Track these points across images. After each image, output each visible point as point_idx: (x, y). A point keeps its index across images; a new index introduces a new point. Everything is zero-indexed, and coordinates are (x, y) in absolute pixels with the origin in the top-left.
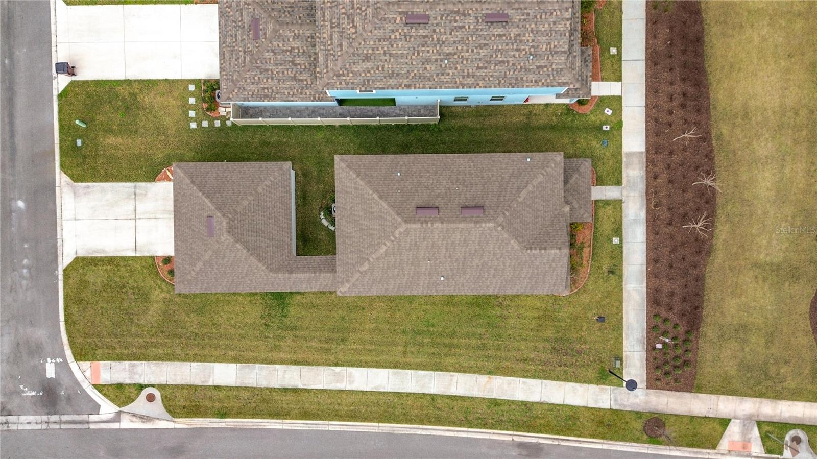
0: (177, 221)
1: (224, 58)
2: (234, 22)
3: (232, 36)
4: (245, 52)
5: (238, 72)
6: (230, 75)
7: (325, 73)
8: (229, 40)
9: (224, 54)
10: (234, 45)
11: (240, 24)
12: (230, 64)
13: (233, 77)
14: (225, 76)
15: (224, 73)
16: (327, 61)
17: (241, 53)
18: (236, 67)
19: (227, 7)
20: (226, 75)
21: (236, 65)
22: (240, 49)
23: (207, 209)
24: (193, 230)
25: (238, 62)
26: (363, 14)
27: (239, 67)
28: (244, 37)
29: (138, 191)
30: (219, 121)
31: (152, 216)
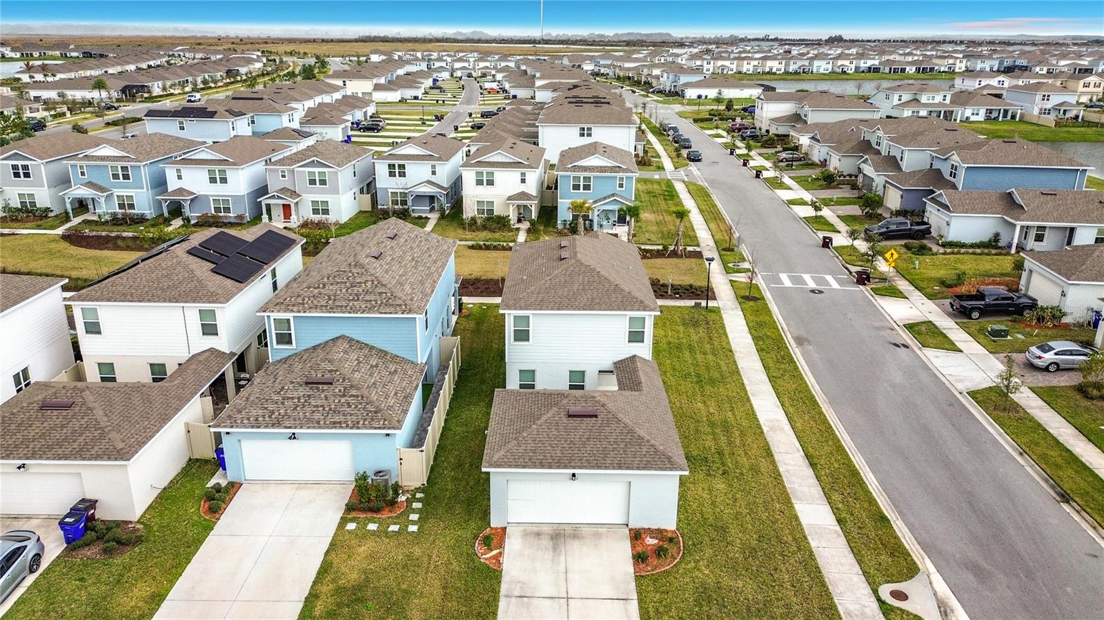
0: (574, 464)
1: (340, 423)
2: (295, 409)
3: (313, 412)
4: (344, 396)
5: (367, 404)
6: (367, 414)
8: (317, 416)
9: (334, 423)
10: (327, 409)
11: (302, 401)
12: (351, 415)
13: (371, 412)
14: (366, 423)
15: (361, 422)
17: (343, 400)
18: (360, 406)
19: (270, 417)
20: (365, 420)
21: (356, 406)
22: (337, 401)
23: (557, 419)
24: (588, 439)
25: (353, 404)
27: (361, 404)
28: (323, 396)
29: (517, 593)
30: (414, 504)
31: (562, 577)
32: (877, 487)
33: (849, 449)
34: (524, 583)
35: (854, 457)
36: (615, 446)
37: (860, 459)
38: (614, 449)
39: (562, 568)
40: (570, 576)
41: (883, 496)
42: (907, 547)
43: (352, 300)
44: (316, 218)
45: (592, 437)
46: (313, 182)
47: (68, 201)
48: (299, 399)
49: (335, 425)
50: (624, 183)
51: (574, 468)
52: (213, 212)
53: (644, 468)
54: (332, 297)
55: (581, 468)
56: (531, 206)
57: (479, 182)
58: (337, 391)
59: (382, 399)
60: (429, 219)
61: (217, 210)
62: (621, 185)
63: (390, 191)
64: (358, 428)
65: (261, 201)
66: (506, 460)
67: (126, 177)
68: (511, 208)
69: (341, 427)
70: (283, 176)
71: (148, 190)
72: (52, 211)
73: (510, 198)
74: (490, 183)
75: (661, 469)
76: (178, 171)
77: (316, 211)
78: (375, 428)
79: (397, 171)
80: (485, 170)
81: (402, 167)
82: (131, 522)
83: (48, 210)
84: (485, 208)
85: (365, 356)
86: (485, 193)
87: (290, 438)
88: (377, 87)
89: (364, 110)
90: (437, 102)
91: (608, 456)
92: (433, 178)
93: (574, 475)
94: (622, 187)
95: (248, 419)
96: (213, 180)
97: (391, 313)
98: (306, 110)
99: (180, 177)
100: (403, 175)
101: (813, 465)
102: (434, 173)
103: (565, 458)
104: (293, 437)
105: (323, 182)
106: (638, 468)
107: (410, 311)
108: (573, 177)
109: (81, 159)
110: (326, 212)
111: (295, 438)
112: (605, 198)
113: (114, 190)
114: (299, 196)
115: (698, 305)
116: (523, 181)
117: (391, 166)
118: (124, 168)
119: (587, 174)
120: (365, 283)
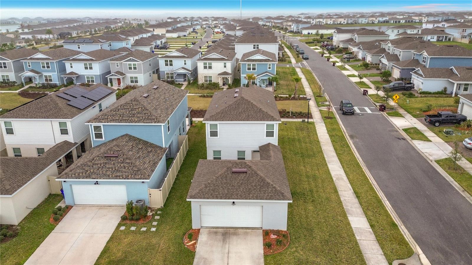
0: (233, 197)
1: (119, 176)
2: (98, 169)
3: (107, 171)
4: (123, 163)
5: (134, 167)
6: (133, 172)
7: (157, 120)
8: (108, 173)
9: (117, 176)
10: (114, 169)
11: (102, 165)
12: (125, 172)
13: (135, 171)
14: (132, 176)
15: (130, 176)
16: (150, 119)
17: (122, 165)
18: (130, 168)
19: (86, 173)
20: (132, 175)
21: (128, 168)
22: (119, 165)
23: (226, 174)
24: (241, 184)
25: (127, 167)
26: (134, 105)
27: (130, 167)
28: (112, 163)
30: (156, 217)
31: (226, 255)
32: (390, 208)
33: (376, 189)
34: (206, 259)
35: (379, 193)
36: (255, 188)
37: (382, 194)
38: (254, 189)
39: (227, 251)
40: (230, 255)
41: (394, 213)
42: (407, 240)
43: (131, 117)
44: (132, 84)
45: (243, 183)
46: (130, 68)
47: (23, 78)
48: (101, 164)
49: (117, 177)
50: (271, 67)
51: (233, 199)
52: (87, 82)
53: (269, 199)
54: (122, 116)
55: (237, 199)
56: (229, 78)
57: (205, 68)
58: (119, 160)
59: (141, 165)
60: (183, 84)
61: (88, 81)
62: (270, 68)
63: (165, 72)
64: (128, 179)
65: (107, 77)
66: (199, 195)
67: (48, 67)
68: (220, 79)
69: (120, 179)
70: (118, 66)
71: (58, 73)
72: (16, 83)
73: (219, 75)
74: (210, 68)
75: (278, 199)
76: (71, 64)
77: (132, 82)
78: (136, 179)
79: (169, 63)
80: (208, 62)
81: (171, 61)
82: (15, 226)
83: (14, 82)
84: (208, 79)
85: (136, 144)
86: (208, 72)
87: (95, 184)
88: (168, 31)
89: (161, 40)
90: (194, 37)
91: (251, 193)
92: (185, 67)
93: (234, 202)
94: (270, 69)
95: (75, 174)
96: (86, 68)
97: (149, 123)
98: (135, 40)
99: (71, 67)
100: (171, 65)
101: (358, 197)
102: (185, 64)
103: (229, 194)
104: (97, 183)
105: (135, 68)
106: (266, 199)
107: (158, 122)
108: (248, 64)
109: (28, 59)
110: (137, 82)
111: (97, 184)
112: (262, 74)
113: (43, 73)
114: (125, 75)
115: (303, 121)
116: (225, 67)
117: (166, 61)
118: (47, 63)
119: (254, 63)
120: (138, 109)
